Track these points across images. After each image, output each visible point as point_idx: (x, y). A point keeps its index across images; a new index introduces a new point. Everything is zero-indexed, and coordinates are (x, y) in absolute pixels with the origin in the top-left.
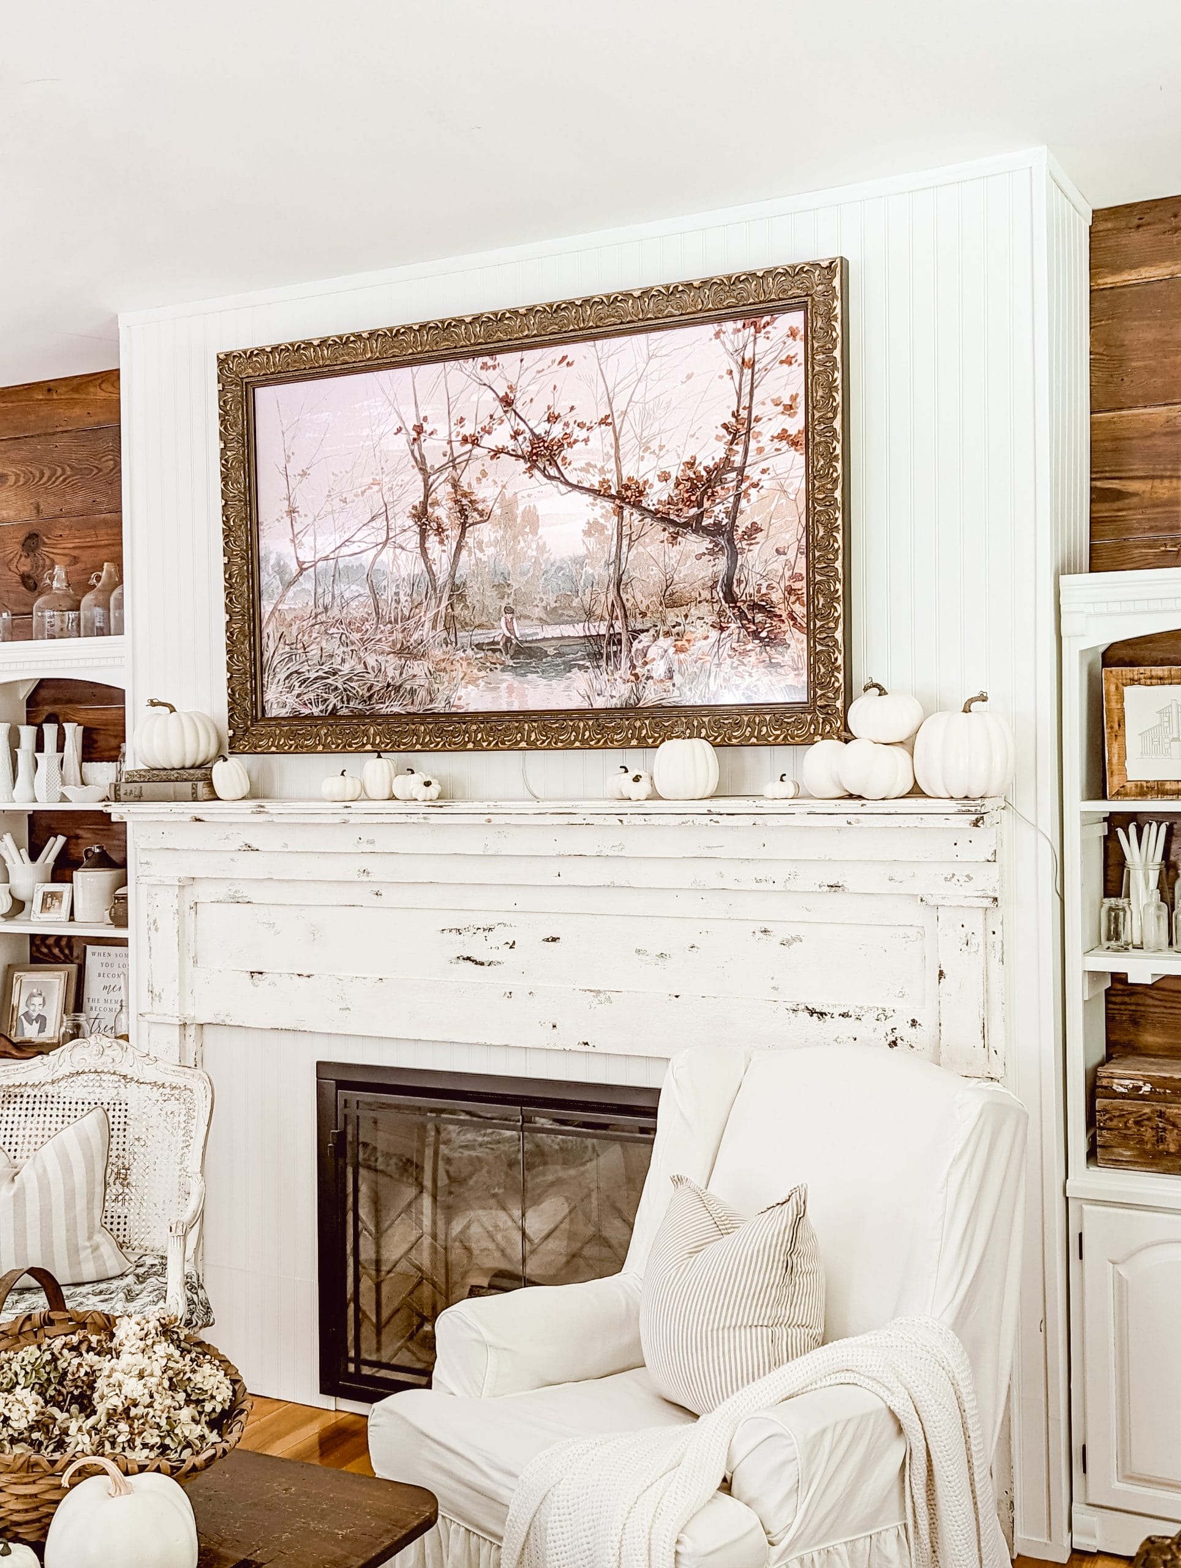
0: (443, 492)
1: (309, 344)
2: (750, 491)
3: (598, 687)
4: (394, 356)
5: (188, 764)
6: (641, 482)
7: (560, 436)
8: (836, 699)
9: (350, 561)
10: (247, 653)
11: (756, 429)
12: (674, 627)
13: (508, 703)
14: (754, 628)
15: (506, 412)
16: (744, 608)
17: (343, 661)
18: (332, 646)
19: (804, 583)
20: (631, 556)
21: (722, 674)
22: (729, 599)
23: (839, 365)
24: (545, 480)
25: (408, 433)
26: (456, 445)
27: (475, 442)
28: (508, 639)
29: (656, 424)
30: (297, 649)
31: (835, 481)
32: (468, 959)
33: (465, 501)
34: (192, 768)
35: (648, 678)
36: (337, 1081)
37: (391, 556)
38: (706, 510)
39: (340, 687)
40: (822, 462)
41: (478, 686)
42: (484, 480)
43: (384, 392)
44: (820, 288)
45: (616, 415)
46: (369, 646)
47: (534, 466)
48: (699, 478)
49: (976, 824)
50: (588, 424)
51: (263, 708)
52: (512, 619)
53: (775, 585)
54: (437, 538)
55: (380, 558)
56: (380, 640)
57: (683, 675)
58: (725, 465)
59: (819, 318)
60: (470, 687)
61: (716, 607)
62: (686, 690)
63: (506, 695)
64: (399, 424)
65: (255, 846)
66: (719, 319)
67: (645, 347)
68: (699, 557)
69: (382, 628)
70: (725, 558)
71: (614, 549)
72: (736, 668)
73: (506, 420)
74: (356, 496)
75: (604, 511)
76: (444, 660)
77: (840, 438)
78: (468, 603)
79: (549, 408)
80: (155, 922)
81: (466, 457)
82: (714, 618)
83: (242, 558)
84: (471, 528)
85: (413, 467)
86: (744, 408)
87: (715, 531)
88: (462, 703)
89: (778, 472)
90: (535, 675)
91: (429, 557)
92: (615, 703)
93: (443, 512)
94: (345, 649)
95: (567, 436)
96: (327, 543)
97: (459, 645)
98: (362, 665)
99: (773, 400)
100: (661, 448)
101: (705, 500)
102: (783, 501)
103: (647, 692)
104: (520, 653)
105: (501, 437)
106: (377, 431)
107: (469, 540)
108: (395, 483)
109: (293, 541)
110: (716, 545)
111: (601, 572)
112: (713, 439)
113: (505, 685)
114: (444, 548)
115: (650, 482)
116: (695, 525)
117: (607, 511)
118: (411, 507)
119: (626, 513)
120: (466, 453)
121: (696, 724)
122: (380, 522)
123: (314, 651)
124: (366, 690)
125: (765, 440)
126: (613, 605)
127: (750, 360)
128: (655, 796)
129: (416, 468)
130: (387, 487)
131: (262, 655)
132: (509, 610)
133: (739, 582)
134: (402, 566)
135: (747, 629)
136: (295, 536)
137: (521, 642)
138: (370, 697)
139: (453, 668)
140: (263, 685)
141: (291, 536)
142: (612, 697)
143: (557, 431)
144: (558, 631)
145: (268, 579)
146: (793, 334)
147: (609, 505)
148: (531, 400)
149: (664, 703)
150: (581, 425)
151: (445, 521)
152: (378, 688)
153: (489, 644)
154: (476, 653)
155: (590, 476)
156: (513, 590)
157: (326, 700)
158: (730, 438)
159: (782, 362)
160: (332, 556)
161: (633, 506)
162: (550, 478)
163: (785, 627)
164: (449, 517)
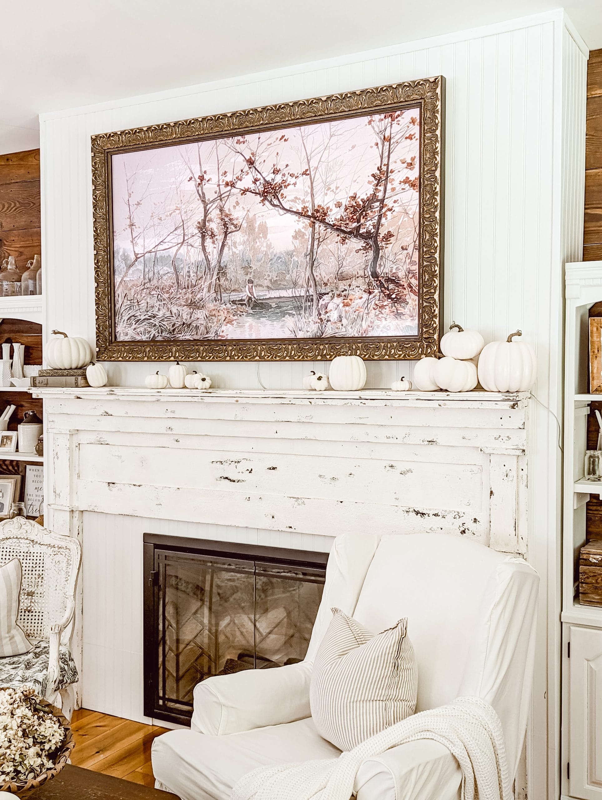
0: (214, 214)
1: (141, 130)
2: (387, 213)
3: (300, 326)
4: (188, 136)
5: (74, 366)
6: (325, 208)
7: (280, 182)
8: (434, 334)
9: (163, 253)
10: (107, 305)
12: (343, 291)
13: (249, 334)
14: (388, 292)
15: (250, 168)
16: (383, 281)
17: (159, 310)
18: (153, 301)
19: (417, 267)
20: (319, 251)
21: (369, 319)
22: (374, 275)
23: (439, 139)
24: (272, 207)
25: (196, 180)
26: (222, 187)
27: (233, 185)
28: (250, 298)
29: (334, 174)
30: (134, 303)
31: (436, 207)
32: (227, 478)
33: (226, 219)
34: (76, 368)
35: (328, 321)
36: (154, 544)
37: (186, 250)
38: (362, 224)
39: (157, 324)
40: (428, 196)
41: (233, 325)
42: (237, 207)
43: (182, 157)
44: (429, 94)
45: (312, 169)
46: (173, 301)
47: (265, 198)
48: (358, 205)
49: (513, 407)
50: (296, 175)
51: (115, 336)
52: (252, 286)
53: (400, 267)
54: (211, 240)
55: (180, 251)
56: (179, 298)
57: (347, 319)
58: (373, 198)
59: (428, 112)
60: (229, 325)
61: (367, 280)
62: (349, 328)
63: (249, 330)
64: (191, 175)
65: (110, 413)
66: (371, 113)
67: (329, 130)
68: (357, 251)
69: (181, 291)
70: (372, 252)
71: (309, 247)
72: (378, 315)
73: (250, 173)
74: (167, 216)
75: (304, 225)
76: (214, 310)
77: (439, 182)
78: (228, 277)
79: (274, 166)
80: (57, 454)
81: (227, 194)
82: (366, 287)
83: (104, 251)
84: (230, 235)
85: (198, 200)
86: (385, 165)
87: (367, 236)
88: (224, 334)
89: (403, 202)
90: (264, 319)
91: (207, 251)
92: (309, 335)
93: (215, 226)
94: (160, 303)
95: (284, 181)
96: (150, 243)
97: (222, 301)
98: (169, 312)
99: (401, 160)
100: (337, 188)
101: (362, 218)
102: (406, 219)
103: (327, 329)
104: (257, 306)
105: (247, 182)
106: (179, 179)
107: (229, 241)
108: (188, 209)
109: (132, 242)
110: (368, 245)
111: (301, 259)
112: (366, 183)
113: (247, 324)
114: (215, 246)
115: (330, 208)
116: (356, 233)
117: (306, 225)
118: (197, 222)
119: (317, 226)
120: (228, 191)
121: (354, 347)
122: (180, 231)
123: (143, 304)
124: (171, 326)
125: (396, 184)
126: (309, 279)
127: (388, 137)
128: (329, 389)
129: (200, 201)
130: (184, 211)
131: (115, 306)
132: (250, 281)
133: (380, 265)
134: (192, 256)
135: (384, 293)
136: (133, 239)
137: (257, 299)
138: (174, 330)
139: (219, 314)
140: (115, 323)
141: (131, 239)
142: (308, 331)
143: (278, 179)
144: (278, 294)
145: (119, 263)
146: (413, 121)
147: (307, 221)
148: (264, 161)
149: (337, 335)
150: (292, 175)
151: (216, 231)
152: (178, 325)
153: (239, 301)
154: (232, 306)
155: (296, 204)
156: (253, 270)
157: (149, 332)
158: (376, 182)
159: (406, 138)
160: (153, 250)
161: (321, 222)
162: (274, 205)
163: (406, 292)
164: (218, 228)
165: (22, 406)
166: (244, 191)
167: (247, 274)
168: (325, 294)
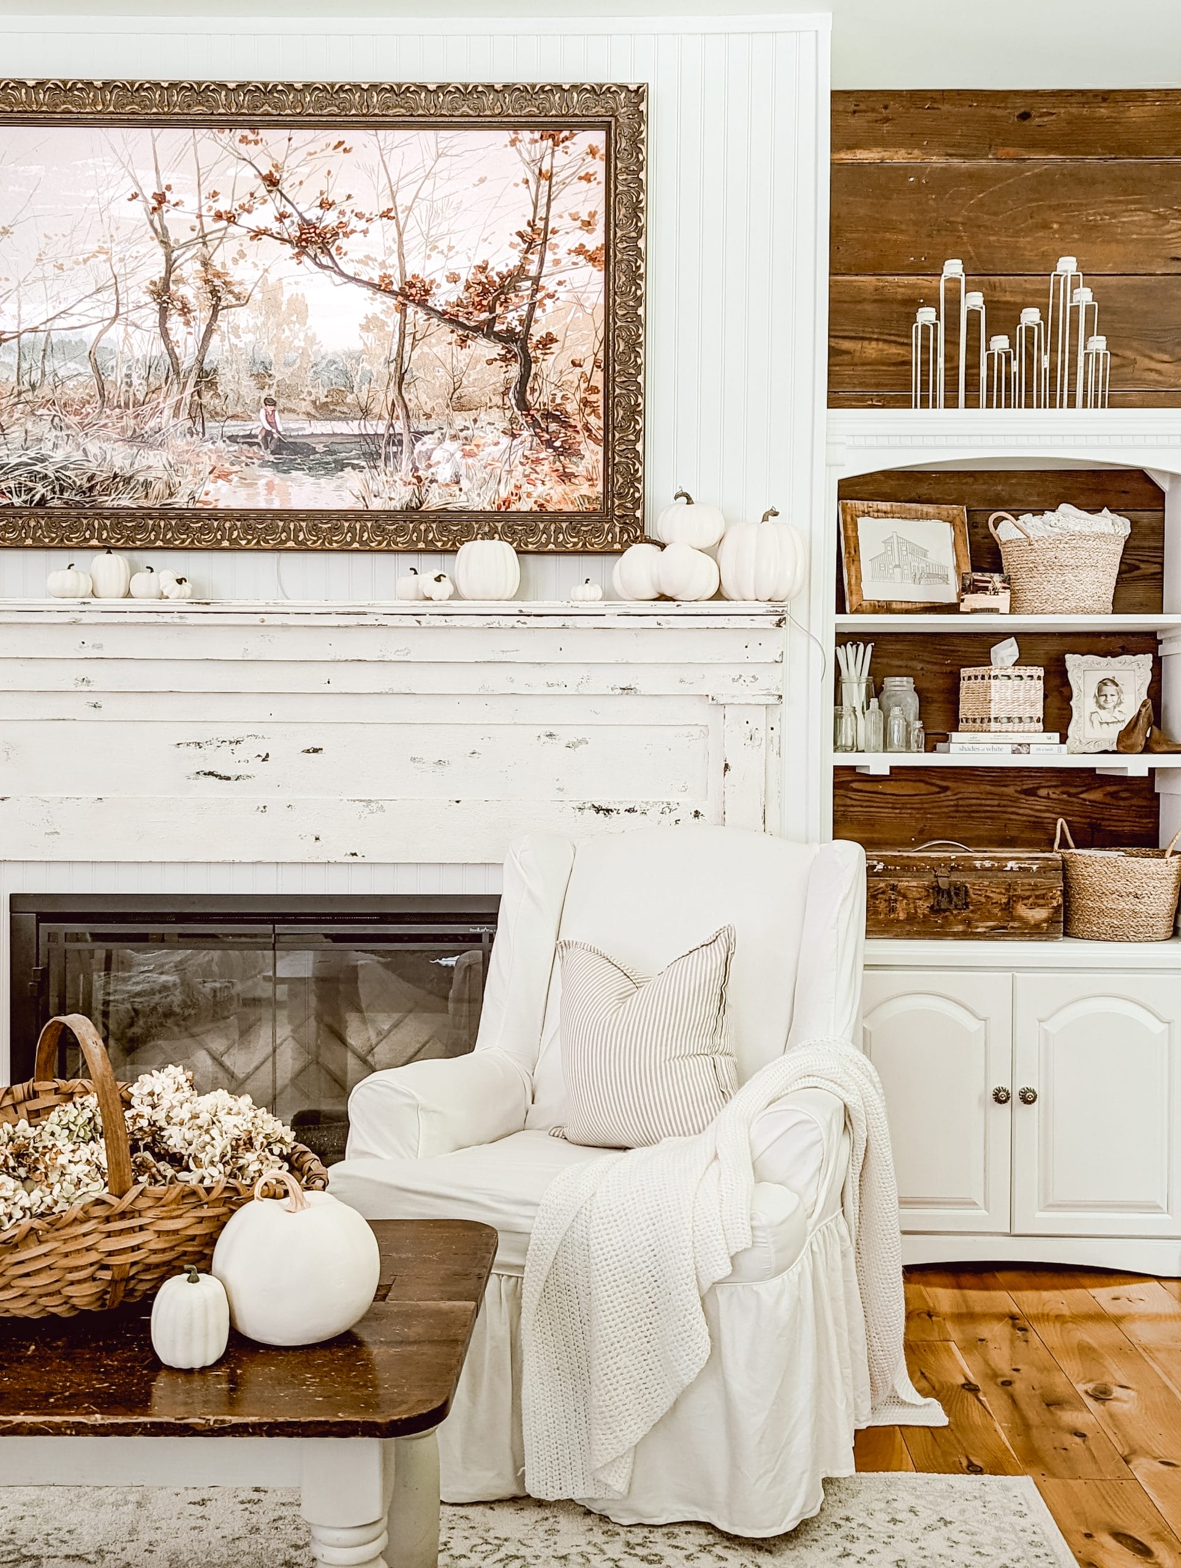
0: (189, 268)
1: (21, 84)
2: (545, 302)
3: (375, 488)
4: (133, 113)
6: (427, 281)
7: (335, 224)
8: (633, 508)
9: (67, 335)
11: (553, 241)
12: (462, 430)
13: (267, 501)
14: (547, 436)
15: (270, 192)
16: (538, 416)
17: (55, 446)
18: (40, 429)
19: (601, 396)
20: (414, 357)
21: (513, 481)
22: (522, 405)
23: (644, 188)
24: (316, 268)
25: (145, 200)
26: (208, 220)
27: (231, 219)
28: (269, 433)
29: (446, 224)
31: (638, 299)
32: (211, 773)
33: (217, 282)
35: (432, 482)
36: (38, 914)
37: (122, 334)
38: (498, 316)
39: (52, 475)
40: (624, 280)
41: (230, 481)
42: (241, 261)
43: (115, 151)
44: (626, 110)
45: (399, 209)
46: (91, 431)
47: (303, 251)
48: (492, 283)
49: (778, 625)
50: (367, 215)
52: (273, 411)
53: (570, 395)
54: (182, 319)
55: (107, 334)
56: (105, 426)
57: (470, 480)
58: (519, 274)
59: (623, 139)
60: (220, 482)
62: (474, 495)
63: (265, 492)
64: (135, 190)
66: (516, 127)
67: (434, 144)
68: (490, 362)
69: (108, 412)
70: (518, 365)
71: (395, 347)
72: (529, 476)
73: (270, 200)
74: (77, 263)
75: (384, 307)
76: (187, 451)
77: (642, 258)
78: (219, 391)
79: (322, 193)
81: (220, 234)
82: (506, 424)
84: (225, 311)
85: (152, 239)
86: (541, 219)
87: (507, 337)
88: (209, 498)
89: (575, 285)
90: (300, 473)
91: (171, 338)
92: (396, 505)
93: (190, 290)
94: (59, 433)
95: (343, 224)
96: (34, 314)
97: (207, 436)
98: (81, 452)
99: (570, 215)
100: (450, 248)
101: (498, 305)
102: (580, 314)
103: (431, 495)
105: (264, 216)
106: (106, 194)
107: (222, 323)
108: (128, 254)
110: (509, 352)
111: (381, 370)
112: (506, 246)
113: (263, 481)
114: (190, 330)
115: (438, 281)
116: (486, 330)
117: (388, 307)
118: (148, 282)
119: (410, 311)
120: (220, 230)
121: (487, 528)
122: (105, 296)
123: (15, 433)
124: (85, 480)
125: (561, 253)
126: (393, 404)
127: (547, 172)
128: (456, 596)
129: (156, 242)
130: (117, 257)
132: (269, 402)
133: (533, 390)
134: (136, 346)
135: (540, 437)
137: (283, 436)
138: (91, 489)
139: (200, 460)
142: (391, 499)
143: (331, 219)
144: (329, 427)
146: (593, 152)
147: (391, 302)
148: (301, 183)
149: (450, 508)
150: (359, 216)
151: (192, 302)
152: (101, 479)
153: (244, 437)
154: (228, 446)
155: (368, 269)
156: (275, 381)
158: (525, 246)
159: (580, 178)
160: (42, 328)
161: (418, 304)
162: (322, 266)
163: (579, 438)
164: (197, 298)
166: (258, 234)
167: (263, 388)
168: (427, 433)
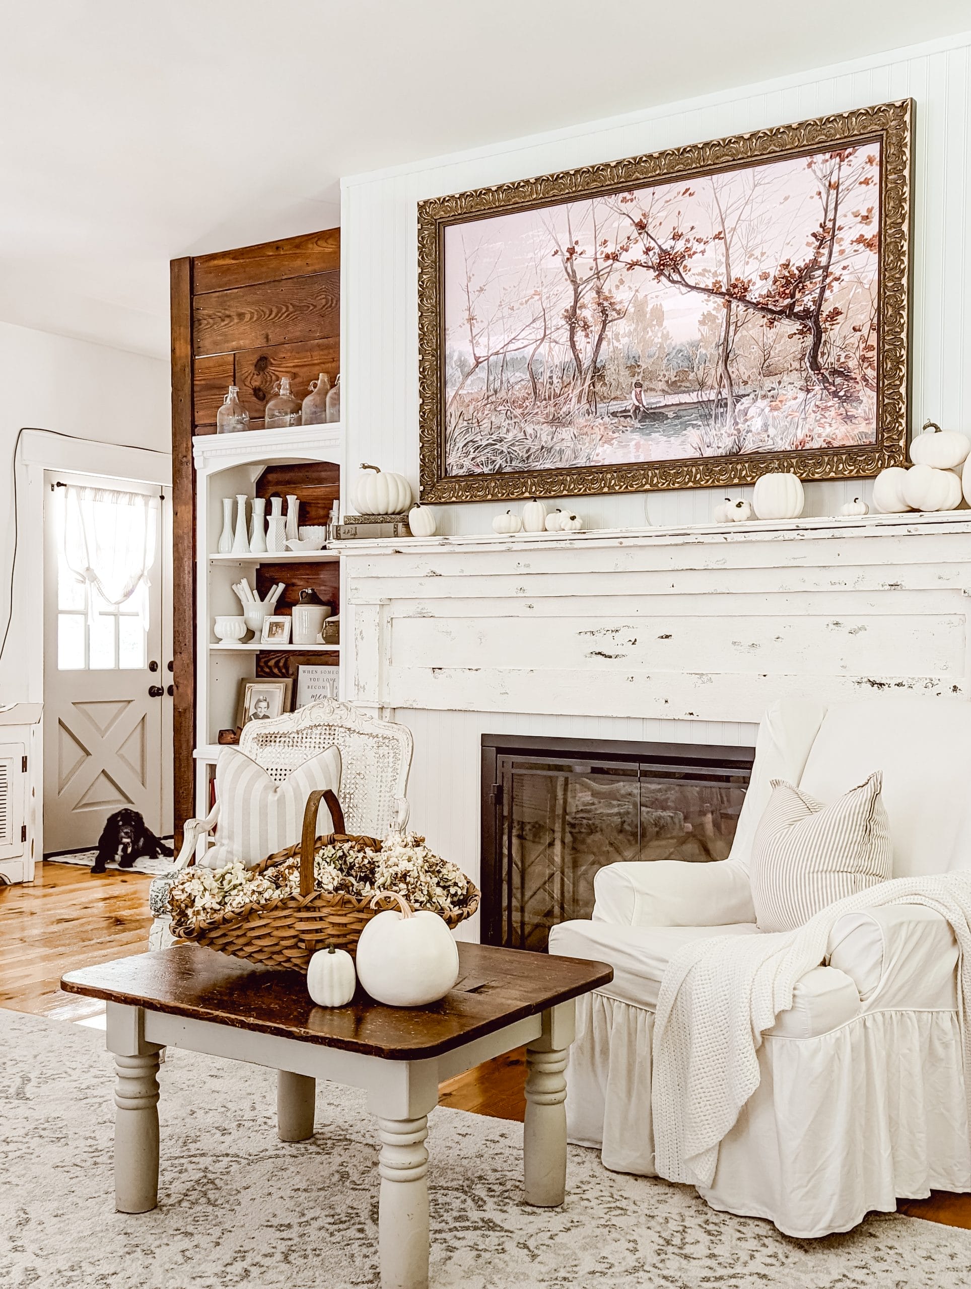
0: (589, 297)
1: (488, 190)
2: (833, 284)
3: (708, 440)
4: (554, 196)
5: (390, 511)
6: (746, 281)
7: (683, 250)
8: (899, 440)
9: (515, 354)
10: (435, 428)
11: (839, 236)
12: (770, 391)
13: (635, 457)
14: (834, 389)
15: (640, 234)
16: (826, 374)
17: (508, 431)
18: (500, 420)
19: (875, 353)
20: (737, 339)
21: (807, 426)
22: (815, 367)
23: (908, 182)
24: (670, 284)
25: (563, 255)
26: (600, 261)
27: (615, 258)
28: (637, 408)
29: (759, 236)
30: (472, 424)
31: (903, 271)
32: (600, 653)
33: (606, 304)
34: (393, 514)
35: (748, 432)
36: (498, 748)
37: (547, 349)
38: (797, 300)
39: (505, 450)
40: (892, 258)
41: (612, 444)
42: (621, 287)
43: (545, 224)
44: (893, 123)
45: (727, 231)
46: (528, 418)
47: (661, 273)
48: (792, 275)
50: (705, 239)
51: (446, 469)
52: (640, 391)
53: (852, 355)
54: (584, 333)
55: (539, 350)
56: (537, 413)
57: (776, 428)
58: (814, 264)
59: (892, 146)
60: (606, 446)
61: (804, 374)
62: (778, 440)
63: (634, 450)
64: (557, 248)
65: (438, 573)
66: (811, 153)
67: (752, 178)
68: (790, 337)
69: (539, 404)
70: (812, 336)
71: (723, 334)
72: (819, 420)
73: (640, 240)
74: (522, 304)
75: (715, 305)
76: (586, 426)
77: (907, 237)
78: (606, 381)
79: (674, 229)
80: (361, 633)
81: (608, 270)
82: (803, 383)
83: (433, 356)
84: (610, 324)
85: (566, 280)
86: (830, 220)
88: (599, 458)
89: (856, 268)
90: (657, 434)
91: (577, 347)
92: (722, 452)
93: (588, 313)
94: (510, 422)
95: (688, 249)
96: (497, 343)
97: (598, 414)
98: (522, 433)
99: (853, 213)
100: (763, 254)
101: (797, 292)
102: (859, 290)
103: (747, 442)
104: (646, 418)
105: (636, 253)
106: (539, 254)
107: (608, 333)
108: (551, 293)
109: (472, 341)
110: (805, 327)
111: (711, 351)
112: (804, 246)
113: (633, 443)
114: (589, 340)
115: (753, 281)
116: (789, 312)
117: (718, 305)
118: (563, 310)
119: (733, 305)
120: (608, 267)
121: (785, 464)
122: (540, 324)
123: (486, 424)
124: (525, 452)
125: (846, 244)
126: (721, 377)
127: (835, 183)
128: (753, 517)
129: (569, 281)
130: (545, 296)
131: (446, 429)
132: (638, 385)
133: (823, 354)
134: (555, 356)
135: (828, 390)
136: (473, 338)
137: (647, 409)
138: (528, 458)
139: (593, 432)
140: (446, 452)
141: (470, 338)
142: (719, 448)
143: (680, 246)
144: (677, 399)
145: (452, 371)
146: (870, 161)
147: (720, 300)
148: (660, 224)
149: (760, 450)
150: (699, 241)
151: (590, 320)
152: (534, 450)
153: (621, 412)
154: (612, 420)
155: (705, 279)
156: (642, 370)
157: (494, 461)
158: (818, 244)
159: (861, 183)
160: (501, 351)
161: (739, 300)
162: (673, 282)
163: (859, 387)
164: (593, 317)
165: (294, 585)
166: (632, 266)
167: (634, 376)
168: (744, 396)
